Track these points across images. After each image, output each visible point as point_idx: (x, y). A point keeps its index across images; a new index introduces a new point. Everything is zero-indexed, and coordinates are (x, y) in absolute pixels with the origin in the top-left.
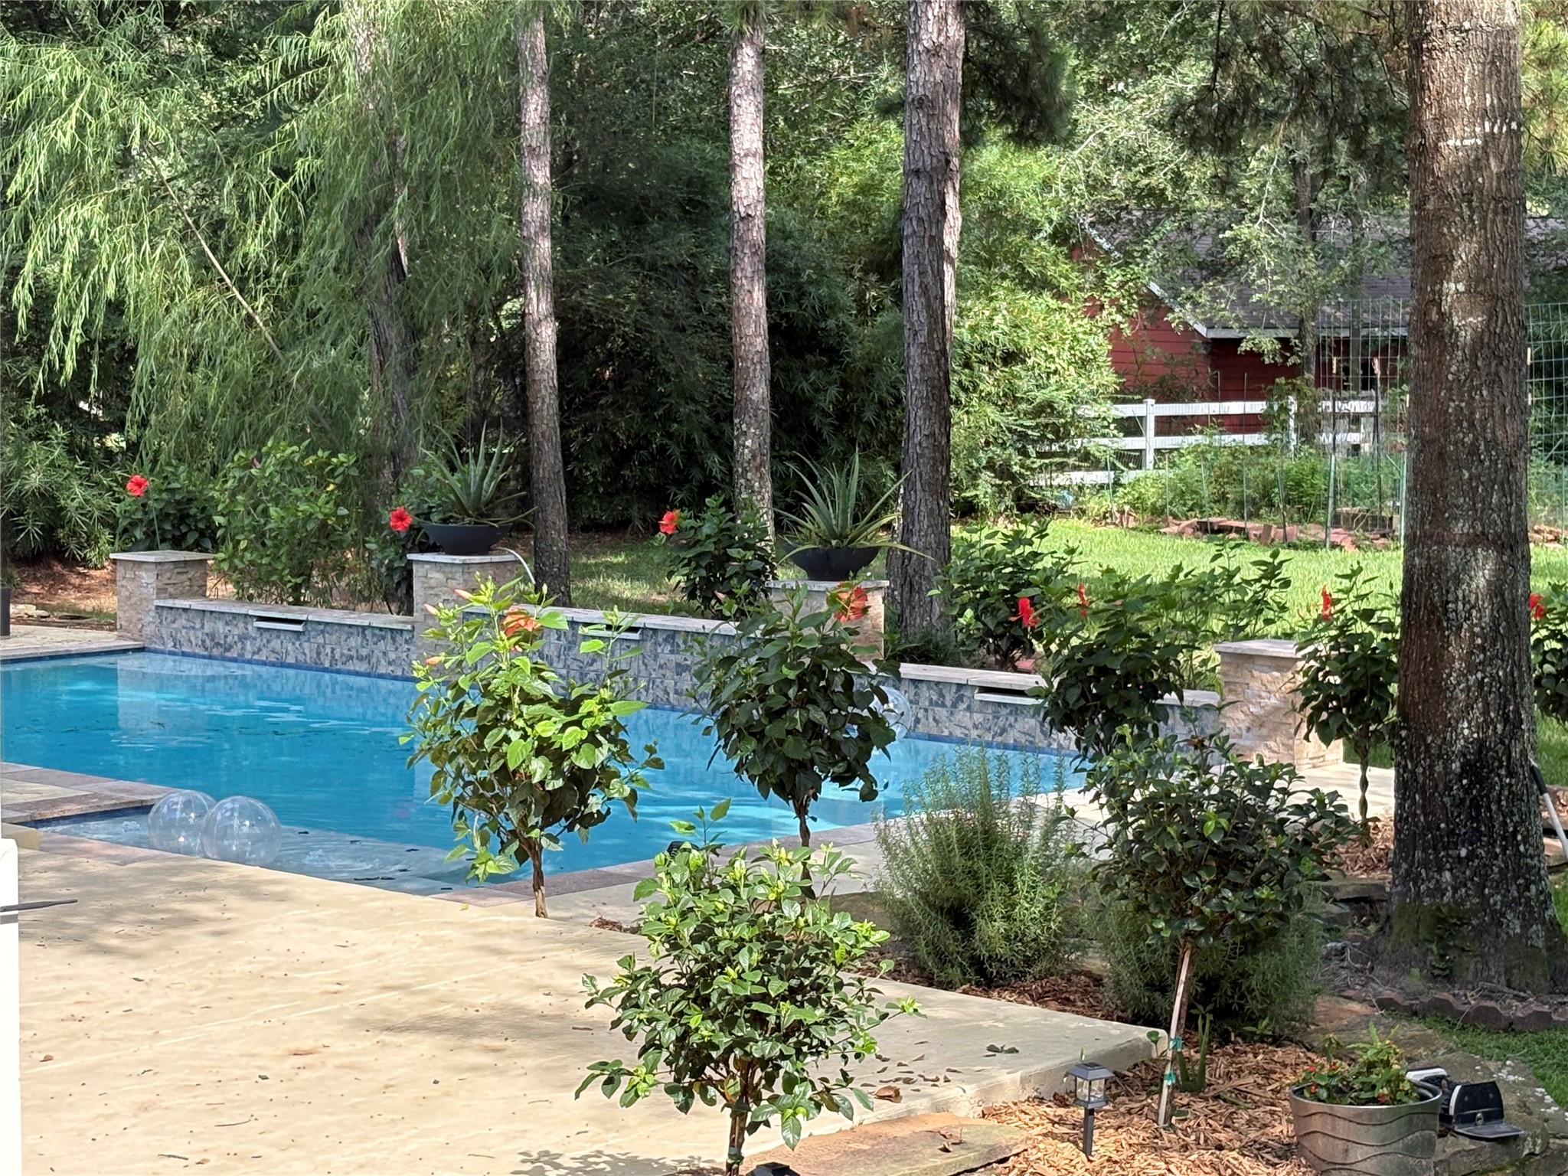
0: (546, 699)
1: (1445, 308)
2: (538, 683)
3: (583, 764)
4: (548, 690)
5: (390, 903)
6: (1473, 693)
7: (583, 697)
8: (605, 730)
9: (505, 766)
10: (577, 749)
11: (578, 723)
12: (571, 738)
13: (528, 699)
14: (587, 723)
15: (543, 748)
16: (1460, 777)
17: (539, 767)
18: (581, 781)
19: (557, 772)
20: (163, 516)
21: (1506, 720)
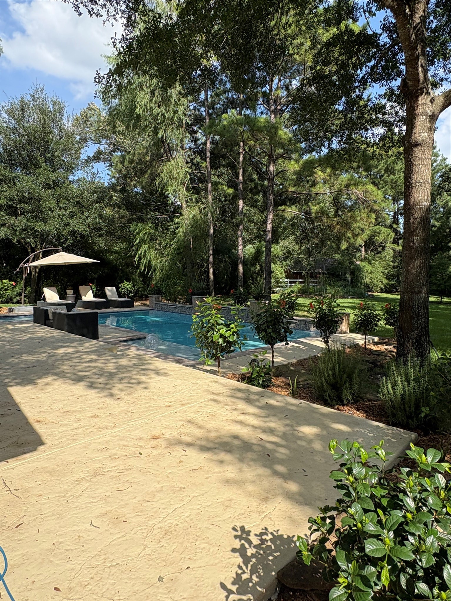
0: (222, 324)
1: (414, 242)
2: (220, 321)
3: (231, 340)
4: (223, 322)
5: (186, 371)
6: (419, 325)
7: (230, 324)
8: (236, 332)
9: (212, 340)
10: (229, 337)
11: (230, 330)
12: (228, 334)
13: (218, 324)
14: (232, 330)
15: (221, 336)
16: (415, 343)
17: (221, 341)
18: (230, 343)
19: (224, 342)
20: (156, 290)
21: (426, 331)
